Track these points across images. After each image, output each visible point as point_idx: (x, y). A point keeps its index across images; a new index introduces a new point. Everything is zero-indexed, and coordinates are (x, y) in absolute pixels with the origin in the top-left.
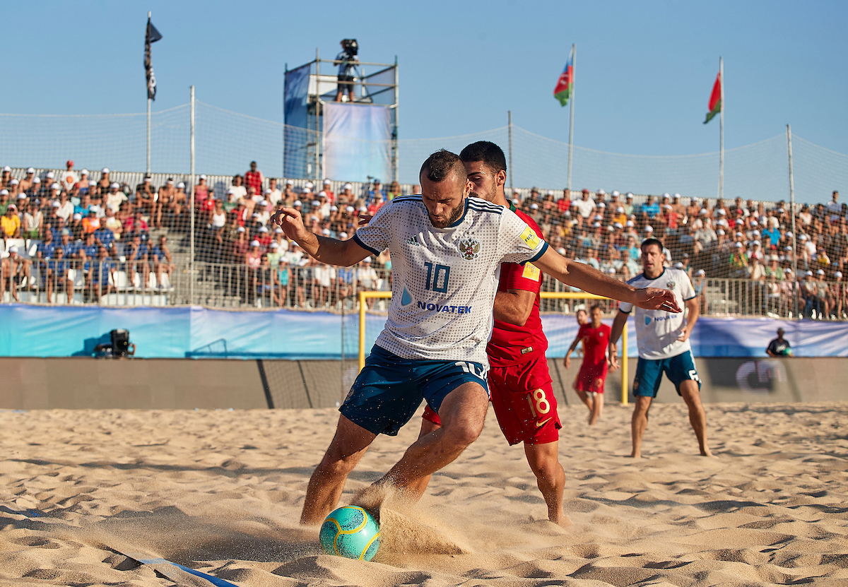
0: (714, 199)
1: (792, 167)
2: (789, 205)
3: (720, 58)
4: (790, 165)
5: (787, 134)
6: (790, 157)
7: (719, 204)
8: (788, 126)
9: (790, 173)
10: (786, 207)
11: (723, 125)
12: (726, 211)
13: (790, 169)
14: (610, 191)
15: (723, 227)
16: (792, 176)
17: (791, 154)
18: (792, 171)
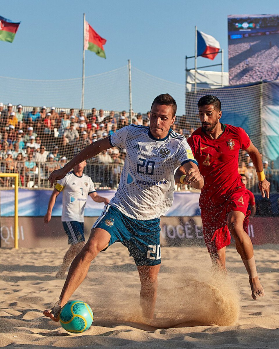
0: (78, 109)
1: (131, 88)
2: (128, 114)
3: (84, 14)
4: (130, 87)
5: (128, 66)
6: (130, 81)
7: (80, 113)
8: (129, 61)
9: (130, 92)
10: (127, 115)
11: (84, 59)
12: (85, 118)
13: (130, 90)
14: (7, 104)
15: (84, 128)
16: (131, 94)
17: (131, 79)
18: (131, 91)
